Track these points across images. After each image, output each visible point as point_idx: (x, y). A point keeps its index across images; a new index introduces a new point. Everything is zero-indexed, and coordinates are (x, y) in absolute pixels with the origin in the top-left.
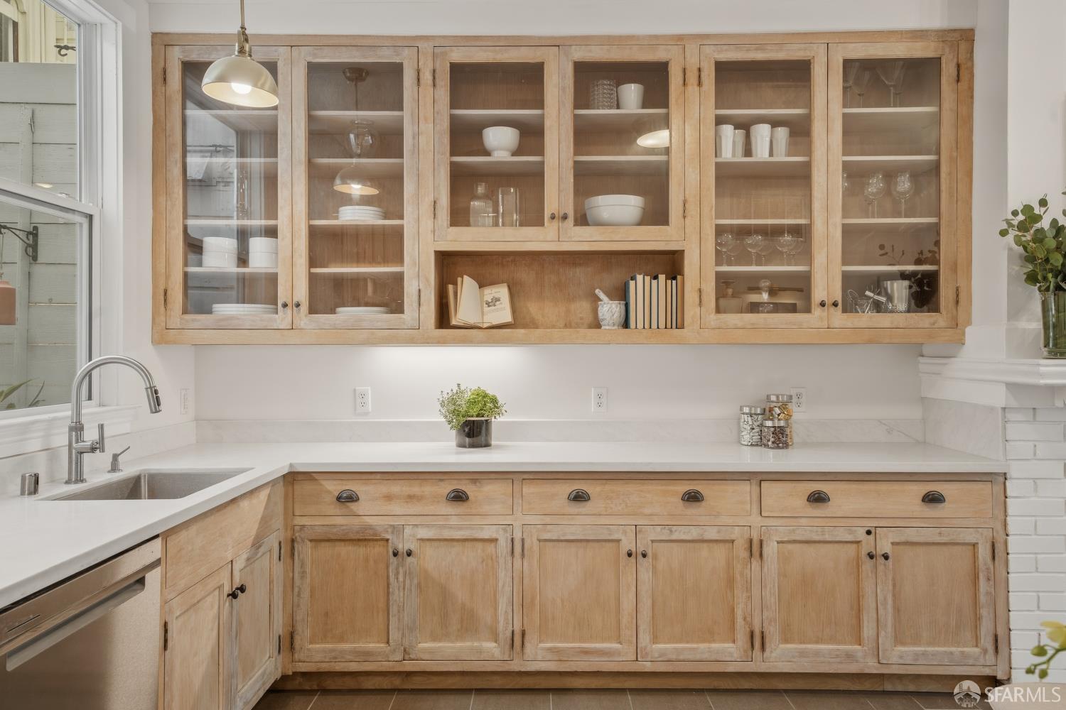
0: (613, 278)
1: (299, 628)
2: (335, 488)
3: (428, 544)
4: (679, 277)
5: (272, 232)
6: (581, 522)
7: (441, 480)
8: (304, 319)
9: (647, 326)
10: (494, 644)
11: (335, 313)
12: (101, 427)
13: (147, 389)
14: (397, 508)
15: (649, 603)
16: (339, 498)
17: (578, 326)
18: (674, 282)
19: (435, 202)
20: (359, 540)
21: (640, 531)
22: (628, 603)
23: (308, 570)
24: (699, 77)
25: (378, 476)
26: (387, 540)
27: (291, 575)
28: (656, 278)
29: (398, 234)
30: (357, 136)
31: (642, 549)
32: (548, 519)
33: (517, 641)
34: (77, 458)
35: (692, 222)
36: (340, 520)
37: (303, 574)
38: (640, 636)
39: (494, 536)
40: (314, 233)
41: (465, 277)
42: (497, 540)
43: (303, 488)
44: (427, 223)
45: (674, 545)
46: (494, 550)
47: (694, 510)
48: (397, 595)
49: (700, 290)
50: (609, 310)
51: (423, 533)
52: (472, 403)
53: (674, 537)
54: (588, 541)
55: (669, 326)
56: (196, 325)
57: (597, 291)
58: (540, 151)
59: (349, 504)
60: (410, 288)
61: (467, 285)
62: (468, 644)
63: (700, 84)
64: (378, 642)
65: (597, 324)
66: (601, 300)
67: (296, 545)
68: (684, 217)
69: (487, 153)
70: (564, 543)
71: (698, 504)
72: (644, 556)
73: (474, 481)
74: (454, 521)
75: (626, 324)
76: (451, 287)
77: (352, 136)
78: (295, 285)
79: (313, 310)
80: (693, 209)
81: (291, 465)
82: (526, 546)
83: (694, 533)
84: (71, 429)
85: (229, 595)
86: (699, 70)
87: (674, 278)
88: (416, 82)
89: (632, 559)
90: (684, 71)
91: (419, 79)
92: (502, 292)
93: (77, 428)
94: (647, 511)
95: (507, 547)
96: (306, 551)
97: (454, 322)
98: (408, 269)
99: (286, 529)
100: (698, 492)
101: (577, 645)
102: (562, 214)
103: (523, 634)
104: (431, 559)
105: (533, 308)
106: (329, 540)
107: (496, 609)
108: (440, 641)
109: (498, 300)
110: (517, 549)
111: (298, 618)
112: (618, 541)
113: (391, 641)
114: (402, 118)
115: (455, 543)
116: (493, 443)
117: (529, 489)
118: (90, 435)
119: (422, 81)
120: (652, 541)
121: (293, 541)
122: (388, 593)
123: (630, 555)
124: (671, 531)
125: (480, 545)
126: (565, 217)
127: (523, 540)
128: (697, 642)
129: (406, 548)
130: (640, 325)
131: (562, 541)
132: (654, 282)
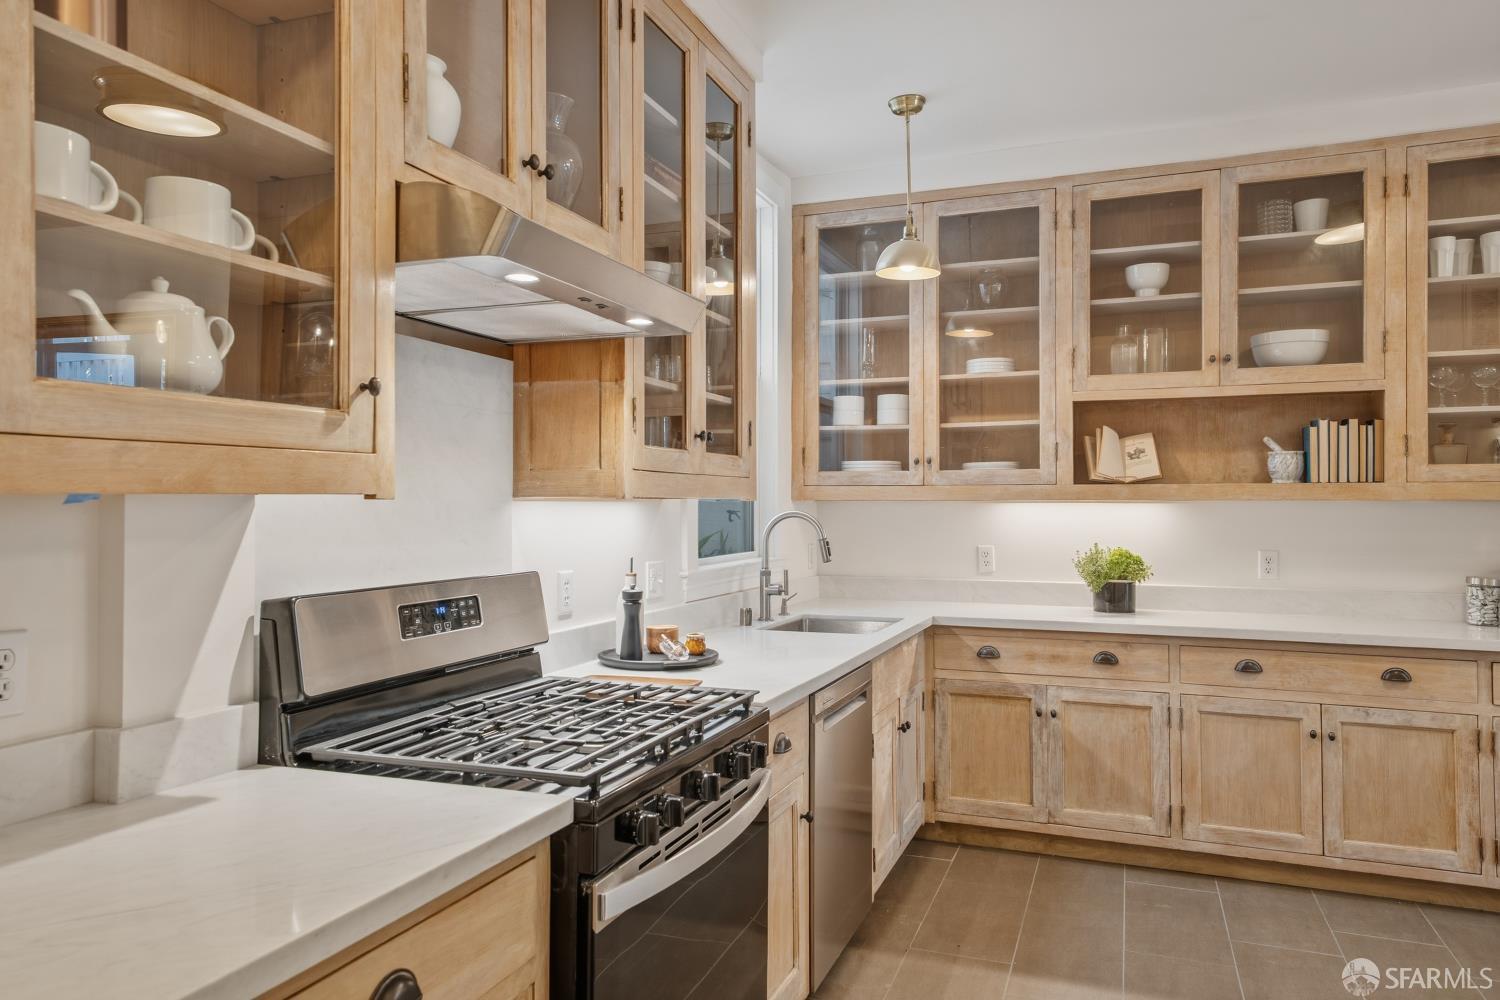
0: (1288, 423)
1: (941, 778)
2: (975, 643)
3: (1073, 706)
4: (1377, 422)
5: (902, 389)
6: (1250, 695)
7: (1088, 641)
8: (935, 475)
9: (1333, 479)
10: (1149, 818)
11: (961, 469)
12: (786, 573)
13: (820, 540)
14: (1040, 668)
15: (1339, 793)
16: (979, 654)
17: (1239, 481)
18: (1370, 428)
19: (1074, 350)
20: (1000, 697)
21: (1326, 711)
22: (1311, 789)
23: (949, 724)
24: (1406, 185)
25: (1020, 634)
26: (1030, 700)
27: (932, 726)
28: (1345, 422)
29: (1034, 384)
30: (986, 285)
31: (1329, 731)
32: (1211, 690)
33: (1175, 817)
34: (767, 600)
35: (1395, 358)
36: (980, 677)
37: (944, 726)
38: (1328, 829)
39: (1148, 704)
40: (945, 387)
41: (1105, 428)
42: (1151, 708)
43: (943, 643)
44: (1065, 373)
45: (1373, 729)
46: (1147, 719)
47: (1397, 691)
48: (1040, 757)
49: (1406, 437)
50: (1282, 461)
51: (1068, 695)
52: (1115, 564)
53: (1371, 720)
54: (1260, 717)
55: (1363, 478)
56: (832, 482)
57: (1266, 439)
58: (1196, 286)
59: (989, 660)
60: (1046, 441)
61: (1108, 435)
62: (1118, 814)
63: (1406, 193)
64: (1021, 802)
65: (1265, 477)
66: (1271, 450)
67: (937, 697)
68: (1384, 351)
69: (1132, 293)
70: (1230, 718)
71: (1404, 685)
72: (1332, 738)
73: (1125, 644)
74: (1103, 685)
75: (1305, 477)
76: (1087, 439)
77: (982, 286)
78: (926, 441)
79: (943, 466)
80: (1396, 342)
81: (933, 618)
82: (1185, 717)
83: (1398, 718)
84: (762, 574)
85: (899, 729)
86: (1406, 177)
87: (1370, 423)
88: (1053, 225)
89: (1317, 742)
90: (1385, 180)
91: (1056, 223)
92: (1147, 443)
93: (766, 574)
94: (1335, 688)
95: (1162, 716)
96: (946, 704)
97: (1093, 477)
98: (1043, 421)
99: (927, 681)
100: (1403, 671)
101: (1249, 830)
102: (1223, 355)
103: (1183, 811)
104: (1076, 723)
105: (1184, 460)
106: (970, 695)
107: (1150, 781)
108: (1088, 808)
109: (1143, 452)
110: (1174, 719)
111: (941, 768)
112: (1298, 720)
113: (1035, 801)
114: (1037, 264)
115: (1103, 709)
116: (1137, 610)
117: (1188, 657)
118: (777, 579)
119: (1059, 224)
120: (1343, 723)
121: (934, 693)
122: (1031, 753)
123: (1313, 736)
124: (1368, 714)
125: (1131, 713)
126: (1227, 359)
127: (1181, 711)
128: (1404, 844)
129: (1050, 709)
130: (1324, 478)
131: (1228, 715)
132: (1343, 429)
